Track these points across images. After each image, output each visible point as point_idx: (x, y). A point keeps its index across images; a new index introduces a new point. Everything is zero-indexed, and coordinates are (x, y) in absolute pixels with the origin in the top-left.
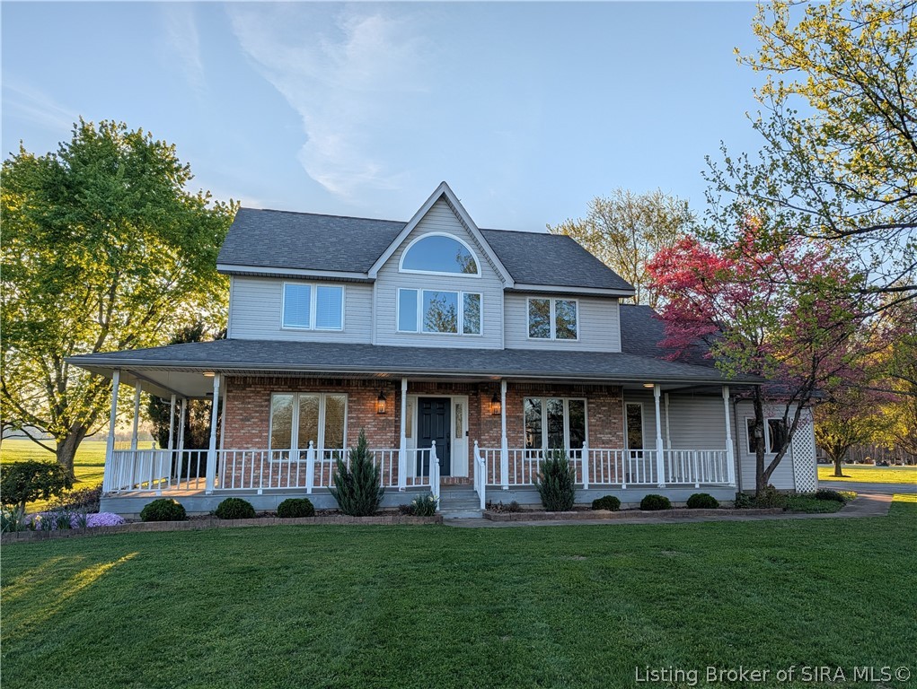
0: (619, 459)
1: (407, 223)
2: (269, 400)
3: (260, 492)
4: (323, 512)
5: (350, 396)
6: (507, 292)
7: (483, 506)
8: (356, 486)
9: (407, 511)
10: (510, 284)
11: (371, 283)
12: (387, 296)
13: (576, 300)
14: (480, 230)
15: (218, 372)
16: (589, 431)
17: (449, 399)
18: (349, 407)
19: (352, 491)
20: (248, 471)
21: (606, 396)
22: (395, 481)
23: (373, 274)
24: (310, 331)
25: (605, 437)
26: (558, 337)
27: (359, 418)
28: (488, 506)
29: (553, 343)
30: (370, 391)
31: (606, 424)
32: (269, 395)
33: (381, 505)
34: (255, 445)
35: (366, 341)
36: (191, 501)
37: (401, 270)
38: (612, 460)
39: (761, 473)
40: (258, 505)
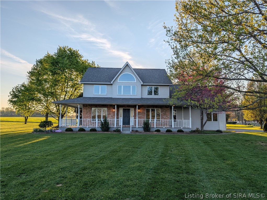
0: (168, 122)
1: (121, 68)
2: (91, 109)
3: (87, 127)
4: (99, 131)
5: (108, 108)
6: (142, 85)
7: (131, 131)
8: (104, 126)
9: (114, 131)
10: (142, 83)
11: (112, 84)
12: (115, 87)
13: (159, 86)
14: (133, 69)
15: (79, 104)
16: (161, 116)
17: (130, 109)
18: (108, 111)
19: (103, 127)
20: (87, 123)
21: (165, 108)
22: (114, 126)
23: (112, 83)
24: (100, 95)
25: (164, 117)
26: (154, 95)
27: (109, 113)
28: (132, 131)
29: (153, 96)
30: (112, 107)
31: (165, 114)
32: (91, 108)
33: (109, 130)
34: (89, 118)
35: (111, 97)
36: (75, 128)
37: (118, 81)
38: (166, 122)
39: (202, 125)
40: (86, 129)
